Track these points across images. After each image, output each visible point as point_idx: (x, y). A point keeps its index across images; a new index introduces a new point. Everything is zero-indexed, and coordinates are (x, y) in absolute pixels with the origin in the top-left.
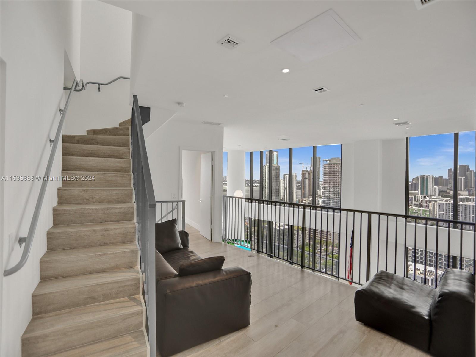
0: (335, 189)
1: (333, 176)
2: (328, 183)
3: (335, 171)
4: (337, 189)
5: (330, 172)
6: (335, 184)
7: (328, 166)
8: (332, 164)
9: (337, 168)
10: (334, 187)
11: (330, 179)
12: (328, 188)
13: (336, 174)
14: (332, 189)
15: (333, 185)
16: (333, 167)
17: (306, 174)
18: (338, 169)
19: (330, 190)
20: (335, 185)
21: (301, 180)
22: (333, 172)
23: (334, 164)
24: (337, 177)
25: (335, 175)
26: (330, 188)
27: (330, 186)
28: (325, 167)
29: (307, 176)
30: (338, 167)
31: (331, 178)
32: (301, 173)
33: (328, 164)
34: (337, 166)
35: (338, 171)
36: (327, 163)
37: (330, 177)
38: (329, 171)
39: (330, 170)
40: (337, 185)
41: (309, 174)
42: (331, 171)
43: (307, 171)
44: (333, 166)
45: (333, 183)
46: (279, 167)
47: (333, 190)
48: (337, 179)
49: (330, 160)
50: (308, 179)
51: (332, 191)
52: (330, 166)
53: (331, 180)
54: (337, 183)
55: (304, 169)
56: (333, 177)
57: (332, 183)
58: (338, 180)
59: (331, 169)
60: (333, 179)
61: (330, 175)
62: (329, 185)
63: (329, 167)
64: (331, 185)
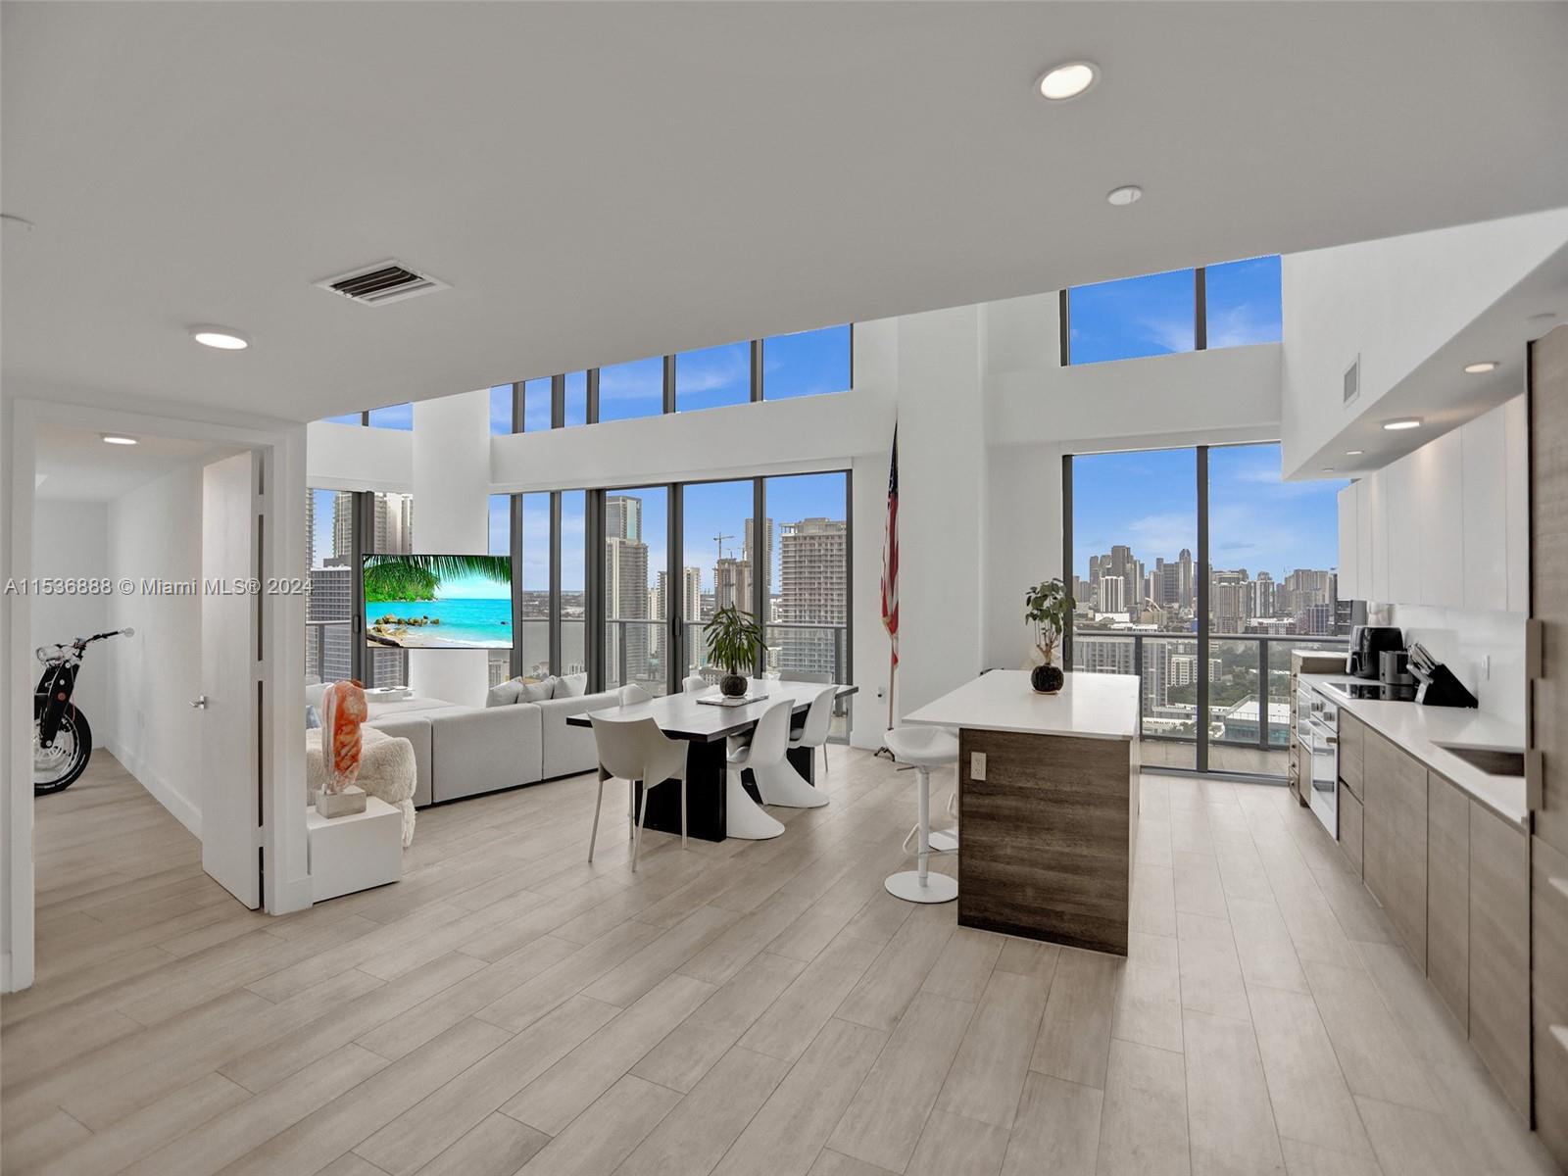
0: (817, 613)
1: (811, 573)
2: (796, 594)
3: (816, 558)
4: (822, 613)
5: (801, 562)
6: (817, 597)
7: (796, 545)
8: (805, 538)
9: (820, 550)
10: (813, 608)
11: (800, 584)
12: (795, 611)
13: (820, 567)
14: (808, 613)
15: (811, 600)
16: (808, 547)
17: (729, 571)
18: (822, 552)
19: (801, 617)
20: (817, 603)
21: (713, 593)
22: (811, 561)
23: (812, 538)
24: (820, 578)
25: (817, 570)
26: (801, 611)
27: (801, 605)
28: (785, 546)
29: (734, 580)
30: (824, 545)
31: (803, 581)
32: (715, 569)
33: (795, 538)
34: (820, 545)
35: (823, 558)
36: (792, 534)
37: (801, 578)
38: (797, 559)
39: (800, 556)
40: (822, 602)
41: (740, 573)
42: (803, 559)
43: (732, 562)
44: (811, 545)
45: (811, 594)
46: (645, 548)
47: (811, 617)
48: (819, 583)
49: (798, 527)
50: (737, 589)
51: (807, 619)
52: (801, 544)
53: (803, 586)
54: (820, 595)
55: (722, 558)
56: (811, 578)
57: (807, 596)
58: (823, 586)
59: (803, 553)
60: (811, 583)
61: (801, 573)
62: (798, 602)
63: (798, 548)
64: (803, 603)
